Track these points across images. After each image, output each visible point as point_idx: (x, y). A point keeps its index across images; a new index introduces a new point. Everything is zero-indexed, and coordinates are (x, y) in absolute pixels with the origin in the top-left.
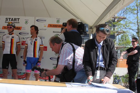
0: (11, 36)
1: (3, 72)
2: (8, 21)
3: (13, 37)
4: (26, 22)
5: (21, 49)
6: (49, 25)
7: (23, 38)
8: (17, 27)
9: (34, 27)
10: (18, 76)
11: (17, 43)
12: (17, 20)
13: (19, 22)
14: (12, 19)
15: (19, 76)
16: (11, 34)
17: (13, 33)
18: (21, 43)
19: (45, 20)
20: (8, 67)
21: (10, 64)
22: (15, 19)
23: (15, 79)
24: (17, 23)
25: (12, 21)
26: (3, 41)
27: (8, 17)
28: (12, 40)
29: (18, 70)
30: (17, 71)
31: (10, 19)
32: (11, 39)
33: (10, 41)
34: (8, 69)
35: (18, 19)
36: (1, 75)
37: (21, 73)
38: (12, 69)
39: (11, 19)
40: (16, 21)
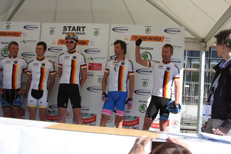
0: (71, 56)
1: (59, 113)
2: (68, 31)
3: (75, 57)
4: (96, 32)
5: (88, 76)
6: (132, 36)
7: (92, 59)
8: (82, 41)
9: (119, 44)
10: (82, 119)
11: (81, 66)
12: (81, 29)
13: (84, 33)
14: (74, 27)
15: (84, 119)
16: (72, 53)
17: (75, 51)
18: (87, 67)
19: (127, 29)
20: (67, 105)
21: (69, 99)
22: (78, 27)
23: (77, 123)
24: (81, 34)
25: (74, 31)
26: (59, 64)
27: (67, 25)
28: (73, 62)
29: (82, 109)
30: (82, 111)
31: (70, 27)
32: (72, 60)
33: (70, 63)
34: (66, 107)
35: (83, 27)
36: (56, 116)
37: (87, 114)
38: (73, 108)
39: (71, 29)
40: (80, 31)
